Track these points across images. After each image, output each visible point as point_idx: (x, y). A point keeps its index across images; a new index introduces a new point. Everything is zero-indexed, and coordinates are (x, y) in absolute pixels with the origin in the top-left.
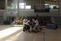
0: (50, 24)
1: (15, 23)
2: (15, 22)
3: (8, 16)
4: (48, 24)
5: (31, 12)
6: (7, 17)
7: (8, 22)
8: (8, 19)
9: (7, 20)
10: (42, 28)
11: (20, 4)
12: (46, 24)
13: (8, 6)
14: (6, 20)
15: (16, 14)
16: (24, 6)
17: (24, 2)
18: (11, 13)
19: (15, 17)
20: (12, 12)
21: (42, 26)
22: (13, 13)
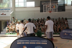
0: (67, 31)
1: (8, 31)
2: (8, 29)
4: (64, 31)
5: (34, 11)
10: (54, 38)
12: (60, 31)
15: (10, 16)
16: (24, 2)
18: (3, 14)
19: (9, 21)
21: (54, 35)
22: (5, 15)
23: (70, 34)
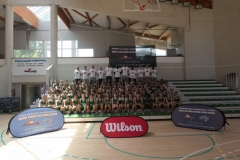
3: (15, 81)
6: (14, 84)
7: (15, 104)
8: (16, 93)
9: (14, 94)
11: (59, 42)
13: (16, 48)
14: (10, 95)
15: (45, 73)
16: (73, 49)
17: (73, 39)
18: (29, 71)
19: (43, 84)
20: (33, 69)
22: (35, 71)
23: (201, 118)
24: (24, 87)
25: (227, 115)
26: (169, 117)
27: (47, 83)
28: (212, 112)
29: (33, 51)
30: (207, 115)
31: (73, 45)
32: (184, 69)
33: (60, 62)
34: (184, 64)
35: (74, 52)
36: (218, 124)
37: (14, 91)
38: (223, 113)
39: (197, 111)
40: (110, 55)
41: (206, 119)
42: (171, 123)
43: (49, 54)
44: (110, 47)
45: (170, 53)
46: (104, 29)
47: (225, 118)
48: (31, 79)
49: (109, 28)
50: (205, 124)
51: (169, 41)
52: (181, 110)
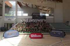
6: (5, 23)
7: (5, 29)
9: (5, 26)
11: (18, 12)
13: (5, 13)
14: (4, 26)
15: (14, 20)
16: (22, 14)
18: (9, 20)
22: (11, 20)
23: (58, 34)
24: (8, 24)
25: (66, 33)
26: (49, 33)
27: (14, 23)
28: (61, 32)
29: (10, 14)
30: (60, 33)
31: (22, 12)
32: (54, 20)
33: (18, 17)
34: (54, 18)
35: (22, 15)
36: (63, 35)
37: (5, 25)
38: (64, 32)
39: (57, 32)
40: (32, 15)
41: (60, 34)
42: (50, 35)
43: (15, 15)
44: (33, 13)
45: (50, 15)
46: (31, 8)
47: (65, 34)
48: (10, 22)
49: (32, 8)
50: (59, 35)
51: (50, 12)
52: (53, 31)
